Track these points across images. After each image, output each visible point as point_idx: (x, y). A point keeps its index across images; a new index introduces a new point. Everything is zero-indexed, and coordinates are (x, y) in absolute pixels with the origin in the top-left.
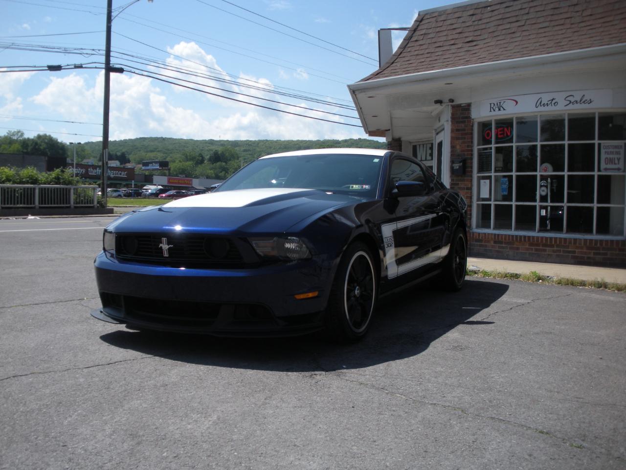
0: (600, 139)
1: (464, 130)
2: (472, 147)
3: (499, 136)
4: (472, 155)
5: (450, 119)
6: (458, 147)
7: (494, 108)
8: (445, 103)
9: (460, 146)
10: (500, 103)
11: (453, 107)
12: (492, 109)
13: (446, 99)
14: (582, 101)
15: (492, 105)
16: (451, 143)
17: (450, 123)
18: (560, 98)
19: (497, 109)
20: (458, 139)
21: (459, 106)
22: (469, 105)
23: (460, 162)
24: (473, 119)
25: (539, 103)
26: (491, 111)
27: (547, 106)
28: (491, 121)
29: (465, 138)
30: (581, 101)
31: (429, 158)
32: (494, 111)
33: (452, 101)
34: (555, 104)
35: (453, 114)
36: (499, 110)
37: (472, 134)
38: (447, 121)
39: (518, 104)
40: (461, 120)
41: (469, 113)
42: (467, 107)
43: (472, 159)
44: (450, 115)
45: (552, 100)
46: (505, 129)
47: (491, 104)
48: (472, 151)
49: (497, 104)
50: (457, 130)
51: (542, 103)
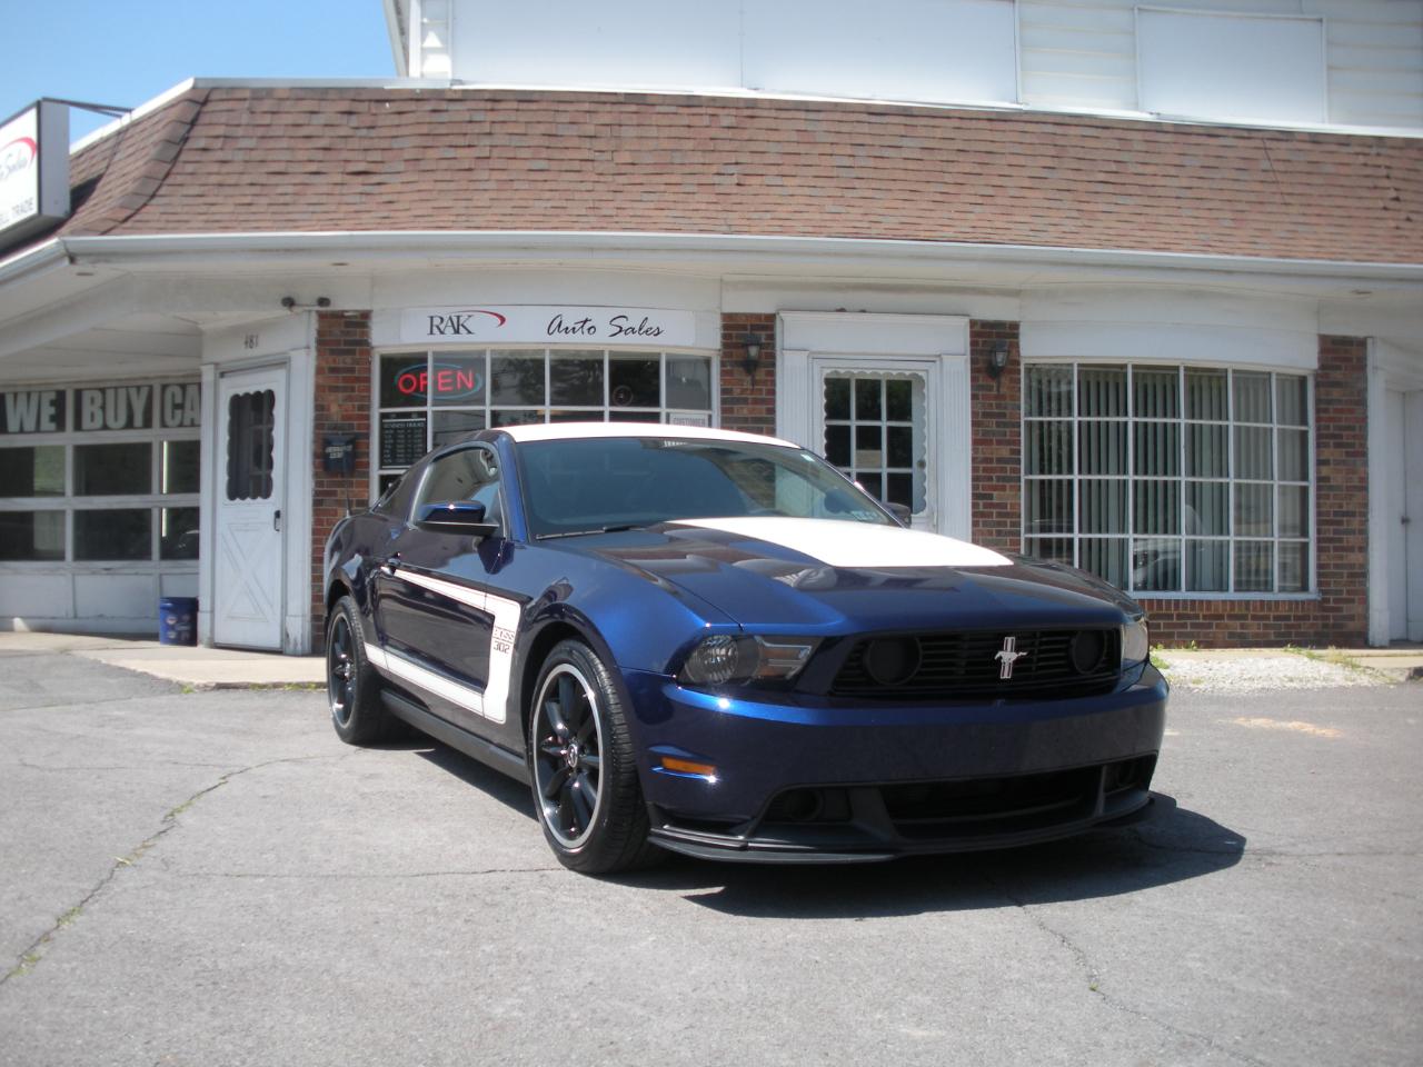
0: (668, 406)
1: (352, 370)
2: (368, 408)
3: (441, 389)
4: (368, 427)
5: (313, 345)
6: (334, 409)
7: (442, 327)
8: (300, 305)
9: (340, 406)
10: (458, 317)
11: (322, 316)
12: (435, 330)
13: (307, 295)
14: (642, 329)
15: (437, 321)
16: (316, 399)
17: (313, 353)
18: (601, 319)
19: (450, 330)
20: (334, 389)
21: (339, 315)
22: (366, 315)
23: (347, 443)
24: (373, 348)
25: (556, 326)
26: (431, 333)
27: (574, 332)
28: (426, 354)
29: (353, 390)
30: (640, 329)
31: (46, 424)
32: (442, 333)
33: (323, 301)
34: (589, 329)
35: (320, 333)
36: (457, 332)
37: (368, 380)
38: (308, 347)
39: (505, 323)
40: (343, 347)
41: (366, 334)
42: (358, 320)
43: (367, 436)
44: (313, 335)
45: (586, 320)
46: (459, 373)
47: (432, 318)
48: (368, 418)
49: (450, 318)
50: (333, 370)
51: (563, 327)
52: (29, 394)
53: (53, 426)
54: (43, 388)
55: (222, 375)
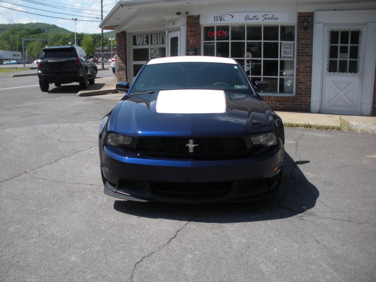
0: (281, 39)
1: (195, 31)
2: (200, 41)
3: (219, 36)
4: (200, 46)
5: (185, 24)
6: (191, 41)
7: (217, 19)
8: (182, 14)
9: (193, 41)
10: (221, 16)
11: (188, 17)
12: (215, 19)
13: (183, 12)
14: (273, 18)
15: (216, 17)
16: (186, 39)
17: (185, 27)
18: (260, 16)
19: (219, 20)
20: (191, 36)
21: (192, 17)
22: (199, 16)
23: (194, 51)
24: (201, 25)
25: (247, 18)
26: (215, 21)
27: (252, 20)
28: (214, 26)
29: (196, 36)
30: (272, 18)
31: (145, 43)
32: (217, 21)
33: (187, 13)
34: (256, 19)
35: (187, 21)
36: (221, 20)
37: (200, 34)
38: (184, 25)
39: (233, 18)
40: (193, 25)
41: (199, 21)
42: (197, 17)
43: (200, 49)
44: (185, 22)
45: (255, 17)
46: (223, 32)
47: (215, 17)
48: (200, 44)
49: (219, 17)
50: (191, 31)
51: (249, 18)
52: (141, 35)
53: (146, 43)
54: (144, 34)
55: (169, 32)
